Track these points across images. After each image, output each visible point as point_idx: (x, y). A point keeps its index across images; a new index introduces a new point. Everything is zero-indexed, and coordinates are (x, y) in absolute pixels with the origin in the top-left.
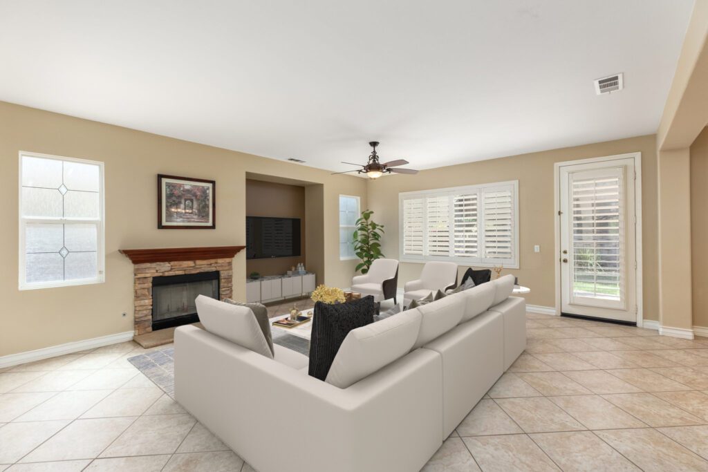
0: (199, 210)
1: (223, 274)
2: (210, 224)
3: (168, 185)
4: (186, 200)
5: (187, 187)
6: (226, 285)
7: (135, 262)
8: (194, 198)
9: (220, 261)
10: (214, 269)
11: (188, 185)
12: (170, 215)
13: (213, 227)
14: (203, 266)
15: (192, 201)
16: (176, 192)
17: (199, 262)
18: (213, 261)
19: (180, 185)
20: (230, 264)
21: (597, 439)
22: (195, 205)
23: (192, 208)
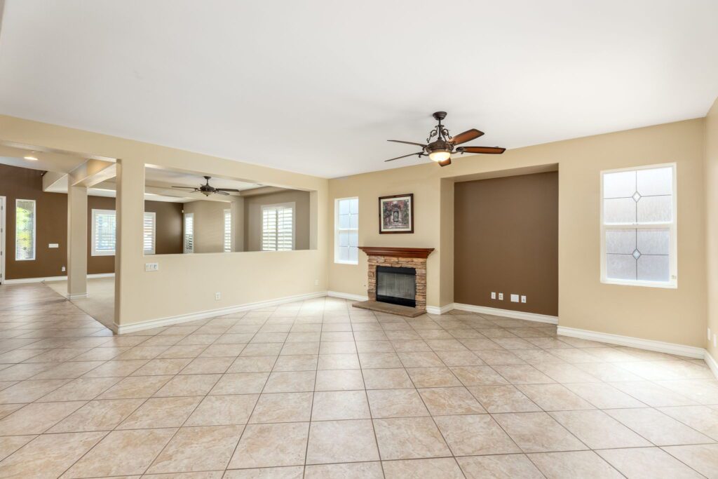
0: (402, 219)
1: (418, 271)
2: (410, 229)
3: (385, 203)
4: (394, 212)
5: (395, 203)
6: (420, 281)
7: (369, 254)
8: (399, 210)
9: (416, 260)
10: (410, 266)
11: (395, 201)
12: (386, 224)
13: (412, 232)
14: (404, 262)
15: (398, 212)
16: (389, 208)
17: (401, 259)
18: (409, 259)
19: (391, 202)
20: (424, 264)
21: (101, 428)
22: (400, 216)
23: (398, 217)
